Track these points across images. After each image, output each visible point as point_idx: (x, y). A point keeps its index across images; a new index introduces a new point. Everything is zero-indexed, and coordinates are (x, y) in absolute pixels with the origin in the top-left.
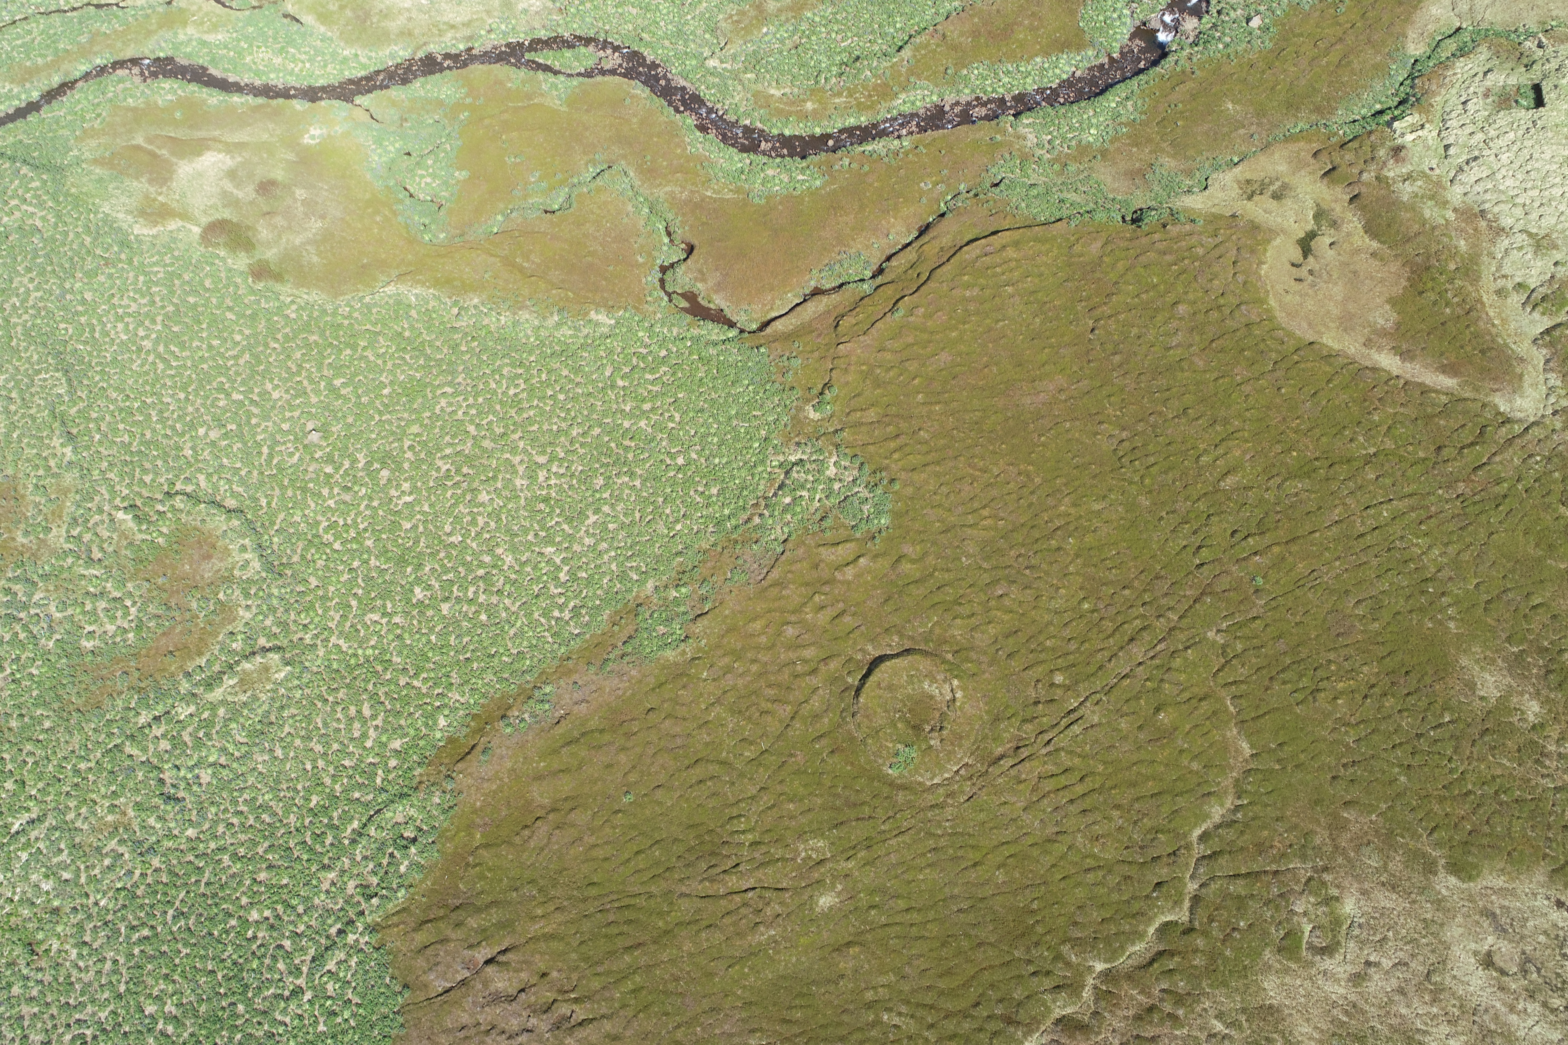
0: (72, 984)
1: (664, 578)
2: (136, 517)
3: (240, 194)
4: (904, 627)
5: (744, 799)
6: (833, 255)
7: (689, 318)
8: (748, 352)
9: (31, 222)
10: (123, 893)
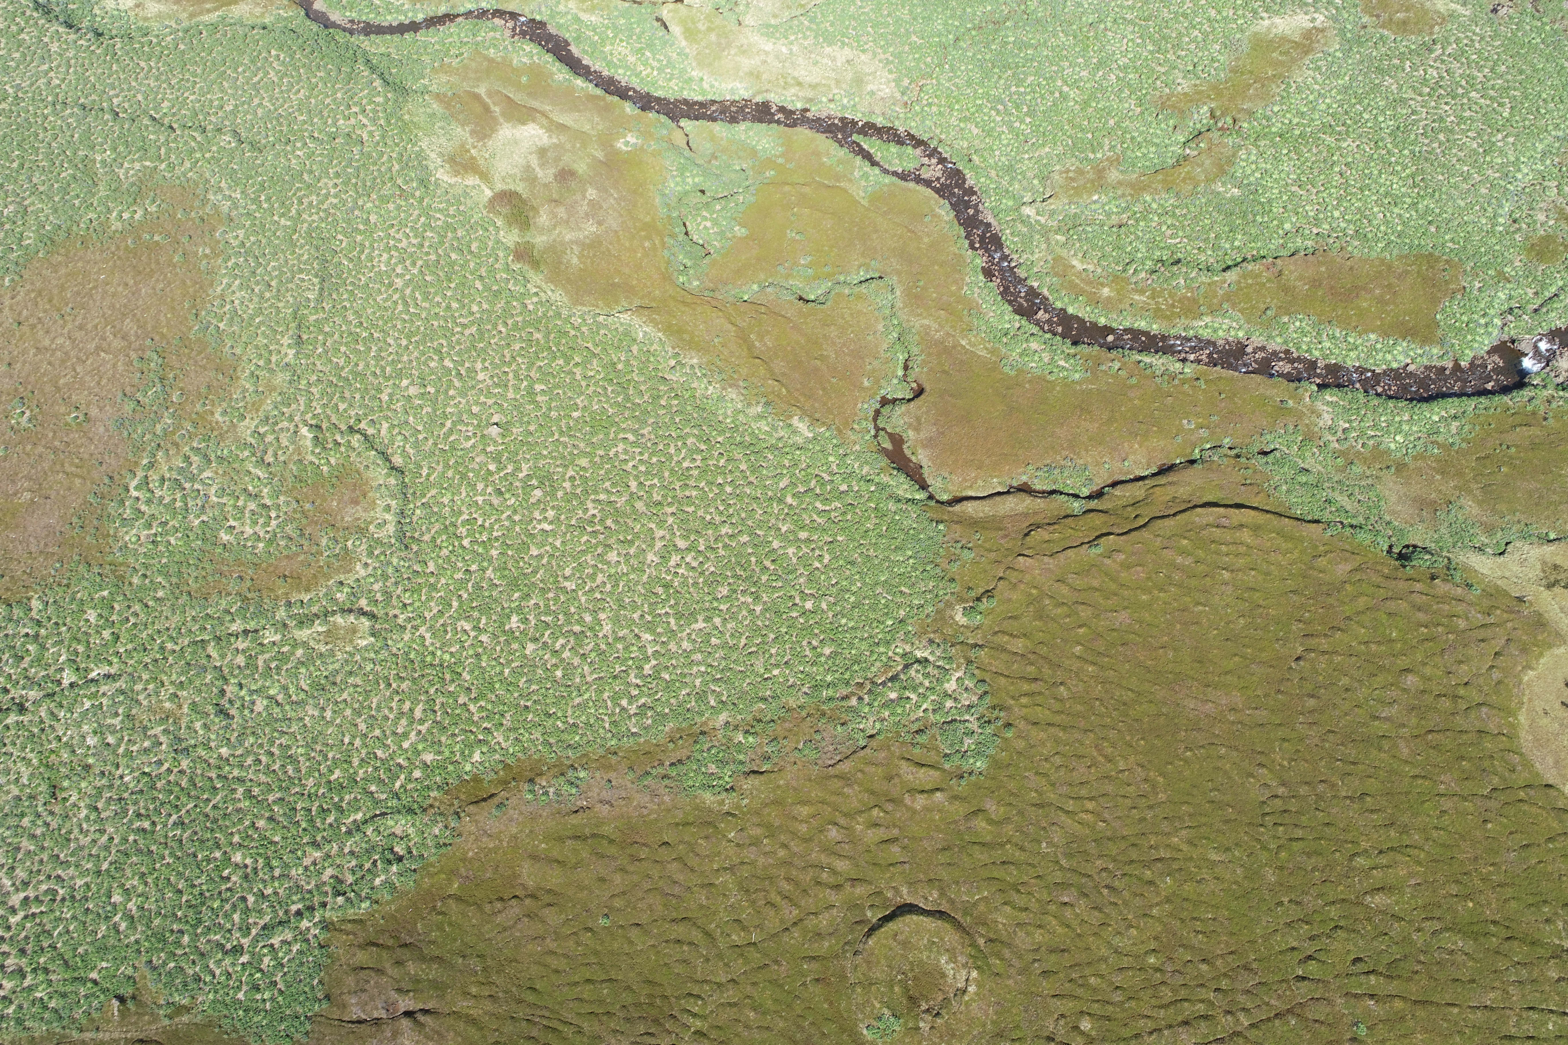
0: (69, 840)
1: (739, 717)
2: (316, 438)
3: (540, 173)
4: (949, 886)
5: (710, 981)
6: (1058, 458)
7: (884, 462)
8: (926, 523)
9: (359, 132)
10: (146, 779)
